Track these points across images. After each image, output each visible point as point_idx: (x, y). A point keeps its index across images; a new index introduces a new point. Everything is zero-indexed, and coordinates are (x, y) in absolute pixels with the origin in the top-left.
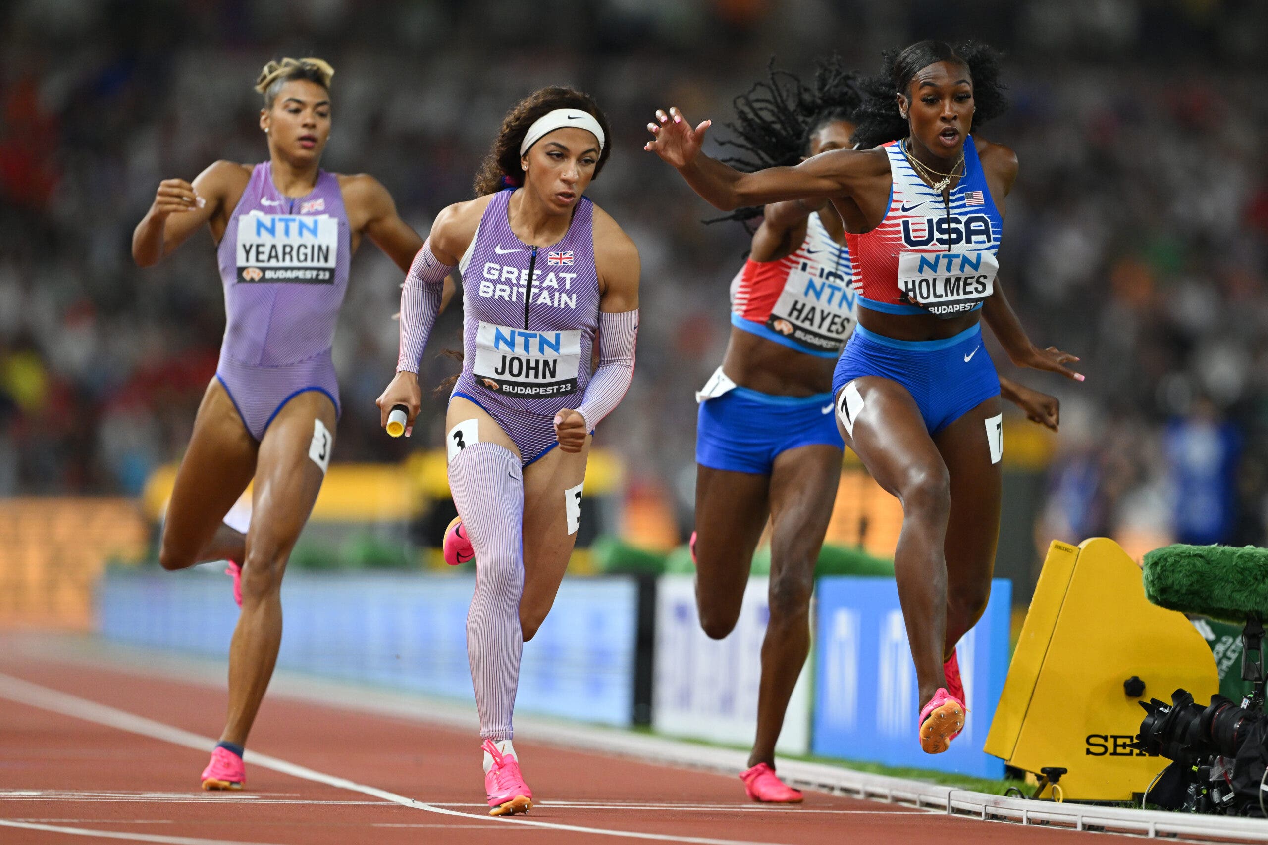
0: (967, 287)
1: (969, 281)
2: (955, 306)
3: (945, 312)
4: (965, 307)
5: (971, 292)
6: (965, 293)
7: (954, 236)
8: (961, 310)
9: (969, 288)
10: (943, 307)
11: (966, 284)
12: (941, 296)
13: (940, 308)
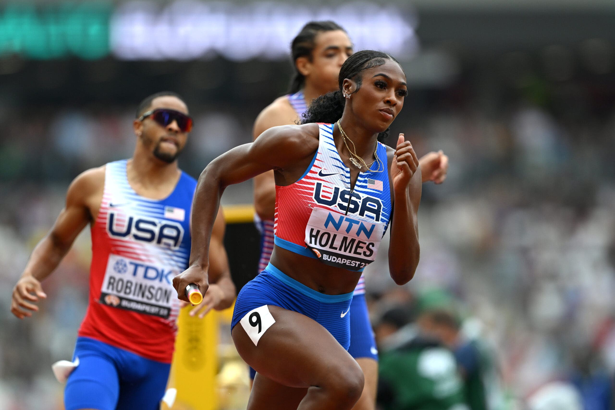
0: (358, 249)
1: (361, 245)
2: (343, 260)
3: (334, 261)
4: (351, 262)
5: (360, 254)
6: (355, 252)
7: (352, 206)
8: (347, 264)
9: (359, 250)
10: (333, 257)
11: (358, 246)
12: (336, 249)
13: (331, 257)
